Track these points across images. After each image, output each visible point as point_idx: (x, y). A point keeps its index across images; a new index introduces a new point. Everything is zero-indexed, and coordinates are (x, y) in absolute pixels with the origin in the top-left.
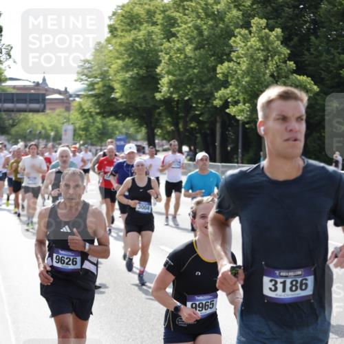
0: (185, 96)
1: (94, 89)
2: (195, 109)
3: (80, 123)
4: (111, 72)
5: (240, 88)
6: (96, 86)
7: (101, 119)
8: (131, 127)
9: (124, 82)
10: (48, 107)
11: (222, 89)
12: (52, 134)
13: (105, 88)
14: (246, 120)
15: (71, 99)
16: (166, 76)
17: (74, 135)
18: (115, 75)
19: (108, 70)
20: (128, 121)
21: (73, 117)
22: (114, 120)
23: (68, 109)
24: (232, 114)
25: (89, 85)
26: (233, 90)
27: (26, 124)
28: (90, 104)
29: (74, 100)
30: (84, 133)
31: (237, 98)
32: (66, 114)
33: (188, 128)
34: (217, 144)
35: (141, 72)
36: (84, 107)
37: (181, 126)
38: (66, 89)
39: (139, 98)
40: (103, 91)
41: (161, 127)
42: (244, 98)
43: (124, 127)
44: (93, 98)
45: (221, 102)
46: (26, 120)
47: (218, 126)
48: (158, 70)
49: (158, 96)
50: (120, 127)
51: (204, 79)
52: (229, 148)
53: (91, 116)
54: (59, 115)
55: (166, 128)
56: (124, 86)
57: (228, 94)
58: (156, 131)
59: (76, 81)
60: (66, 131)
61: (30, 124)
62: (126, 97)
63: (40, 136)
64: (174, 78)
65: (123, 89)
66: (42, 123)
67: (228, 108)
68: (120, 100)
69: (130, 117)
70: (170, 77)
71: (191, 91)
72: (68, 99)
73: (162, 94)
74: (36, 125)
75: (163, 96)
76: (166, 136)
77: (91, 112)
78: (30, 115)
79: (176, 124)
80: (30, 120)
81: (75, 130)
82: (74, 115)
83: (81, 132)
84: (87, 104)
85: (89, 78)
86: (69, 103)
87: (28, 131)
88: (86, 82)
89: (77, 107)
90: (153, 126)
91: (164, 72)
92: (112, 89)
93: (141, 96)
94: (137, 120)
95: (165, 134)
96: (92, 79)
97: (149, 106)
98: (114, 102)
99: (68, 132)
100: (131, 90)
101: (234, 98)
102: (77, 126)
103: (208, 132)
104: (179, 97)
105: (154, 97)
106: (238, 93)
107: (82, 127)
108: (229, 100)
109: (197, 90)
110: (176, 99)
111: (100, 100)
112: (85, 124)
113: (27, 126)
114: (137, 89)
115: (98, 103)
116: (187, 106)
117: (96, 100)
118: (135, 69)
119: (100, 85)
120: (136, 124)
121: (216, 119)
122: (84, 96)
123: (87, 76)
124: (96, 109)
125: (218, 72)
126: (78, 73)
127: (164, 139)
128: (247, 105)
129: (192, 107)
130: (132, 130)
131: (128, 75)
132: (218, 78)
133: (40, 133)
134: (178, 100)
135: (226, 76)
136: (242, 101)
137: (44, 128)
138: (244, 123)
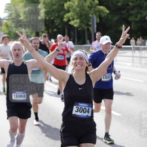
3: (7, 31)
11: (67, 13)
14: (78, 27)
23: (1, 25)
24: (72, 25)
26: (72, 14)
33: (53, 31)
45: (67, 20)
47: (66, 30)
57: (70, 16)
64: (47, 10)
67: (70, 21)
71: (54, 15)
72: (0, 21)
88: (8, 13)
89: (5, 24)
101: (73, 17)
104: (49, 18)
109: (56, 15)
116: (53, 22)
121: (65, 27)
122: (8, 19)
125: (65, 6)
126: (5, 9)
128: (78, 20)
135: (68, 8)
136: (76, 18)
138: (77, 28)
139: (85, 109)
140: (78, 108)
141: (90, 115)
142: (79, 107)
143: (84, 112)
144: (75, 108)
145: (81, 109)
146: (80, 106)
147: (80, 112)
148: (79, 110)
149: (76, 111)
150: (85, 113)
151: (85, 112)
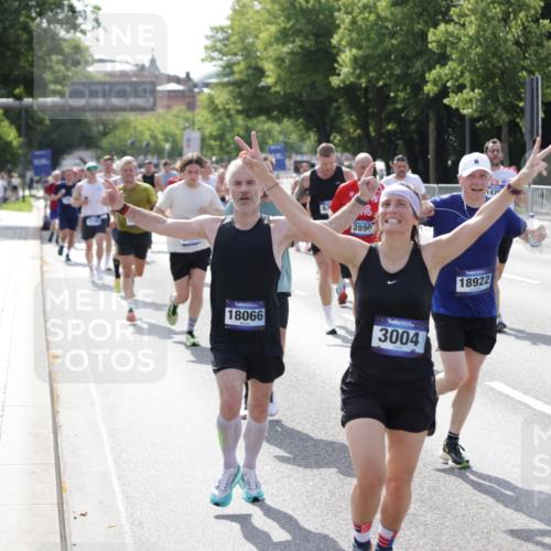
0: (378, 80)
1: (232, 73)
2: (394, 100)
3: (211, 129)
4: (259, 45)
5: (465, 64)
6: (236, 68)
7: (243, 120)
8: (292, 132)
9: (279, 61)
10: (159, 103)
11: (438, 67)
12: (167, 146)
13: (250, 71)
14: (476, 115)
15: (196, 90)
16: (347, 50)
17: (202, 148)
18: (265, 49)
19: (254, 43)
20: (287, 123)
21: (200, 118)
22: (264, 122)
23: (191, 106)
24: (454, 107)
25: (224, 68)
26: (455, 69)
27: (125, 132)
28: (227, 97)
29: (202, 91)
30: (217, 143)
31: (461, 81)
32: (189, 114)
33: (383, 131)
34: (429, 156)
35: (307, 44)
36: (217, 102)
37: (371, 129)
38: (188, 74)
39: (304, 86)
40: (248, 76)
41: (340, 131)
42: (472, 81)
43: (281, 133)
44: (231, 88)
45: (436, 89)
46: (125, 124)
47: (432, 126)
48: (335, 40)
49: (335, 81)
50: (275, 133)
51: (408, 54)
52: (450, 163)
53: (229, 116)
54: (177, 116)
55: (349, 134)
56: (280, 66)
57: (446, 75)
58: (332, 138)
59: (203, 60)
60: (189, 140)
61: (132, 131)
62: (284, 84)
63: (147, 150)
64: (361, 53)
65: (279, 71)
66: (149, 129)
67: (448, 97)
68: (273, 89)
69: (290, 117)
70: (354, 51)
71: (387, 72)
72: (191, 90)
73: (342, 77)
74: (142, 133)
75: (343, 81)
76: (349, 146)
77: (227, 111)
78: (131, 116)
79: (364, 125)
80: (132, 125)
81: (203, 140)
82: (202, 115)
83: (213, 142)
84: (222, 97)
85: (225, 55)
86: (193, 96)
87: (129, 142)
88: (220, 63)
89: (207, 102)
90: (328, 128)
91: (344, 43)
92: (260, 72)
93: (308, 81)
94: (301, 120)
95: (347, 142)
96: (229, 57)
97: (320, 98)
98: (264, 93)
99: (191, 143)
100: (292, 73)
101: (457, 80)
102: (207, 132)
103: (415, 137)
104: (369, 81)
105: (330, 83)
106: (462, 73)
107: (215, 133)
108: (449, 84)
109: (398, 71)
110: (364, 85)
111: (243, 90)
112: (218, 129)
113: (127, 135)
114: (301, 72)
115: (240, 95)
116: (382, 96)
117: (237, 90)
118: (297, 39)
119: (243, 65)
120: (301, 127)
121: (428, 115)
122: (217, 84)
123: (220, 52)
124: (235, 104)
125: (430, 40)
126: (206, 48)
127: (345, 149)
128: (476, 91)
129: (389, 96)
130: (294, 138)
131: (286, 49)
132: (430, 50)
133: (148, 145)
134: (366, 87)
135: (442, 45)
136: (468, 84)
137: (154, 137)
138: (474, 120)
139: (405, 335)
140: (387, 331)
141: (420, 349)
142: (390, 329)
143: (402, 342)
144: (377, 332)
145: (395, 334)
146: (390, 325)
147: (391, 341)
148: (388, 335)
149: (380, 340)
150: (406, 343)
151: (404, 341)
